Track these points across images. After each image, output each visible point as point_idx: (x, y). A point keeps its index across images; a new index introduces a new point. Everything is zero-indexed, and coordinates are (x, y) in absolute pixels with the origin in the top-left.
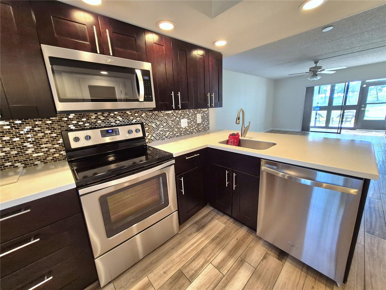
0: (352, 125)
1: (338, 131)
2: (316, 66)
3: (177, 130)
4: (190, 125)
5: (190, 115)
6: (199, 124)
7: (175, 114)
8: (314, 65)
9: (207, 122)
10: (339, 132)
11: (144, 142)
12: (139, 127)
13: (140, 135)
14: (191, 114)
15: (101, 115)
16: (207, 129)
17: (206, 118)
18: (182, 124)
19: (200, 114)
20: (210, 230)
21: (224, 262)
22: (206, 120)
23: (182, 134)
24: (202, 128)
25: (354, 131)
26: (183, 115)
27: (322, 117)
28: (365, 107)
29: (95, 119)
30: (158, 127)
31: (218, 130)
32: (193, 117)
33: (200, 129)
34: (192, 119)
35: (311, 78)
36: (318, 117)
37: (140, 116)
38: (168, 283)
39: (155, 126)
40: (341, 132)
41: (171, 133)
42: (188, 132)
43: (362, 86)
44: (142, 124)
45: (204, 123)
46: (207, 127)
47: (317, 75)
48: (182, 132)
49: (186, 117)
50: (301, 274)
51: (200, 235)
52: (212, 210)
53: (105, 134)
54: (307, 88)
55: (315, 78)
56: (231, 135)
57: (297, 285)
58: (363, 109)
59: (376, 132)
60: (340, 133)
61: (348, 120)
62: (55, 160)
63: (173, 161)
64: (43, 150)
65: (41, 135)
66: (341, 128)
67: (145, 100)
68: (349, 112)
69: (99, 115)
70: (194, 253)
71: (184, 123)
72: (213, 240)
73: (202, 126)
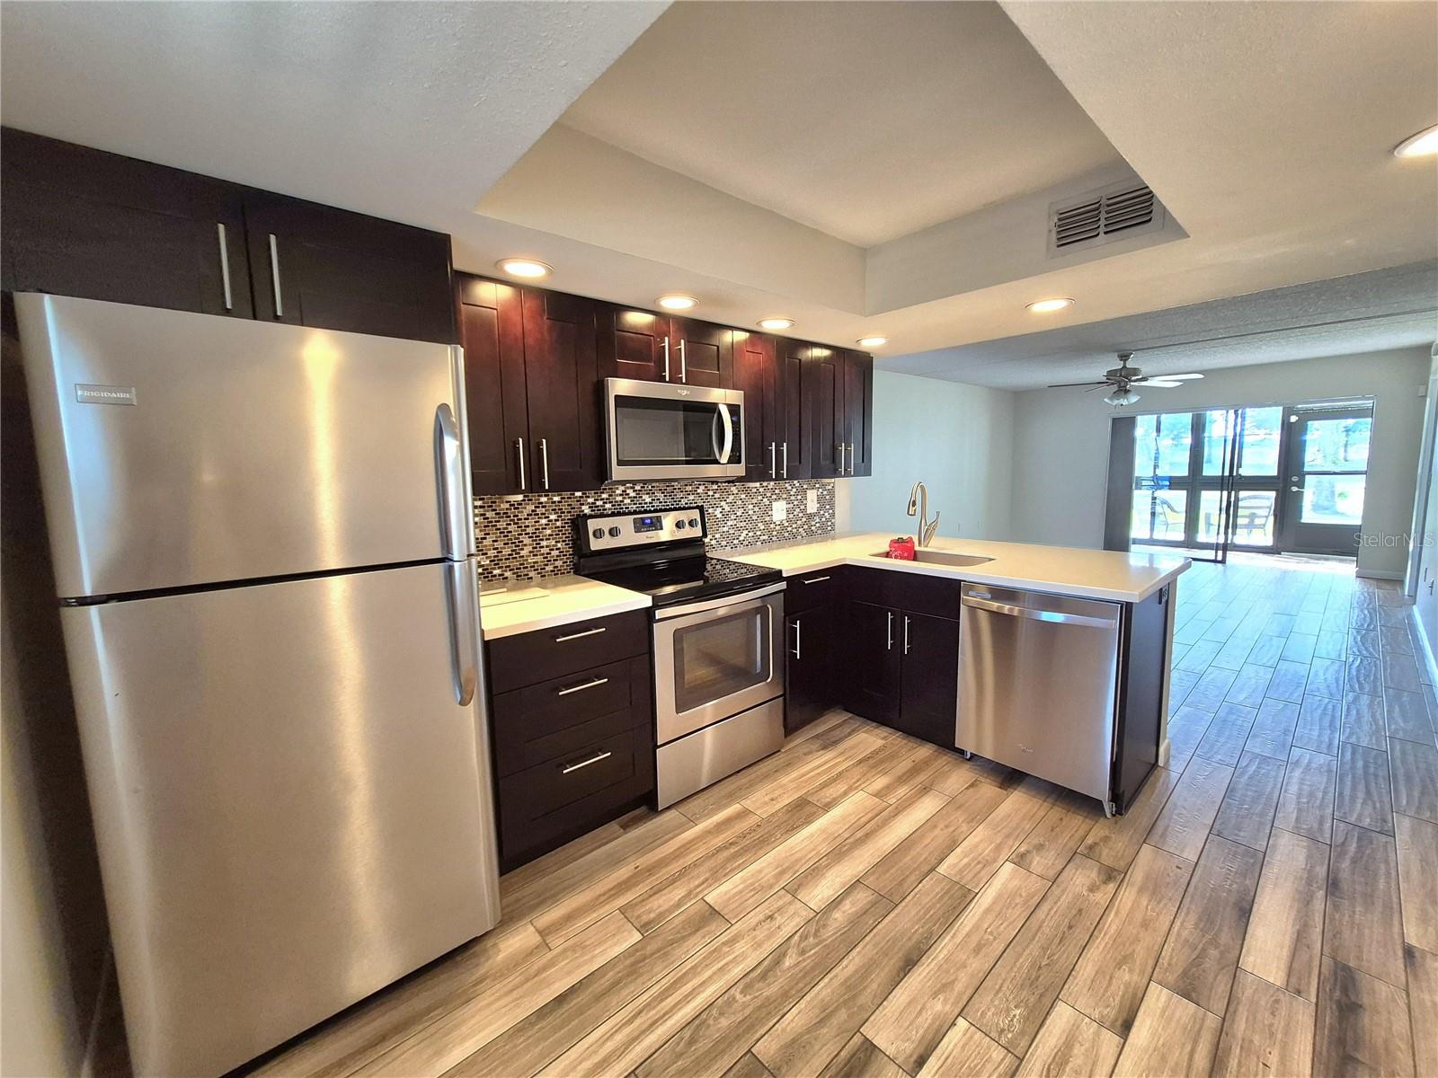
0: (1267, 539)
1: (1216, 556)
2: (1124, 367)
3: (762, 527)
4: (791, 516)
5: (792, 493)
6: (811, 516)
7: (761, 490)
8: (1119, 365)
9: (831, 511)
10: (1220, 558)
11: (702, 550)
12: (696, 514)
13: (697, 532)
14: (794, 490)
15: (631, 488)
16: (829, 528)
17: (827, 501)
18: (774, 512)
19: (815, 491)
20: (852, 748)
21: (888, 789)
22: (828, 507)
23: (774, 539)
24: (818, 525)
25: (1276, 557)
26: (777, 491)
27: (1173, 510)
28: (1301, 484)
29: (621, 495)
30: (726, 516)
31: (856, 532)
32: (799, 497)
33: (813, 528)
34: (796, 503)
35: (1111, 399)
36: (1158, 509)
37: (694, 492)
38: (784, 810)
39: (719, 516)
40: (1227, 559)
41: (750, 534)
42: (786, 534)
43: (1286, 418)
44: (701, 508)
45: (822, 512)
46: (829, 524)
47: (1129, 391)
48: (775, 533)
49: (784, 496)
50: (1041, 806)
51: (829, 755)
52: (850, 718)
53: (640, 526)
54: (1114, 420)
55: (1122, 400)
56: (893, 542)
57: (1032, 817)
58: (1295, 489)
59: (1341, 561)
60: (1223, 562)
61: (1257, 521)
62: (556, 571)
63: (783, 585)
64: (543, 551)
65: (544, 521)
66: (1225, 548)
67: (730, 461)
68: (1255, 497)
69: (628, 488)
70: (825, 778)
71: (779, 511)
72: (860, 762)
73: (818, 520)
